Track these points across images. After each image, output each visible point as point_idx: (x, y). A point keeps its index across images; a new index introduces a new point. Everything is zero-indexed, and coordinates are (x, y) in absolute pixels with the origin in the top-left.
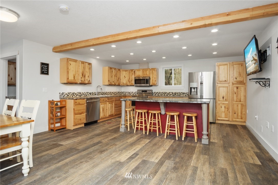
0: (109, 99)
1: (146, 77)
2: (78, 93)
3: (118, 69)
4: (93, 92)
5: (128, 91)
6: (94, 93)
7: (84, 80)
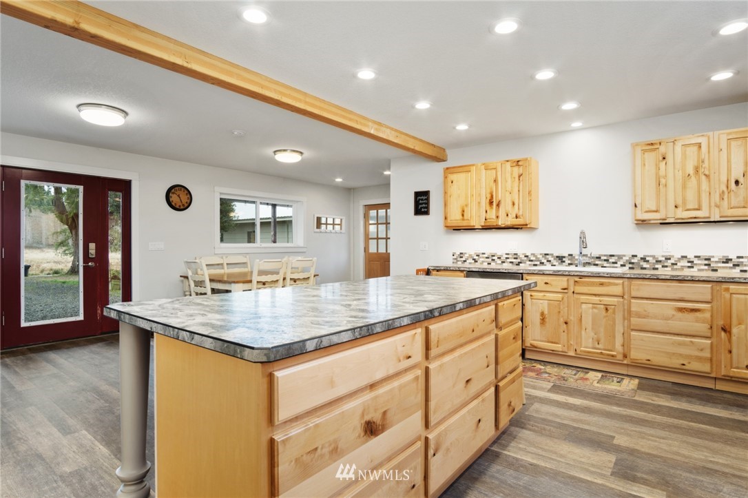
3: (721, 138)
6: (579, 258)
7: (497, 217)
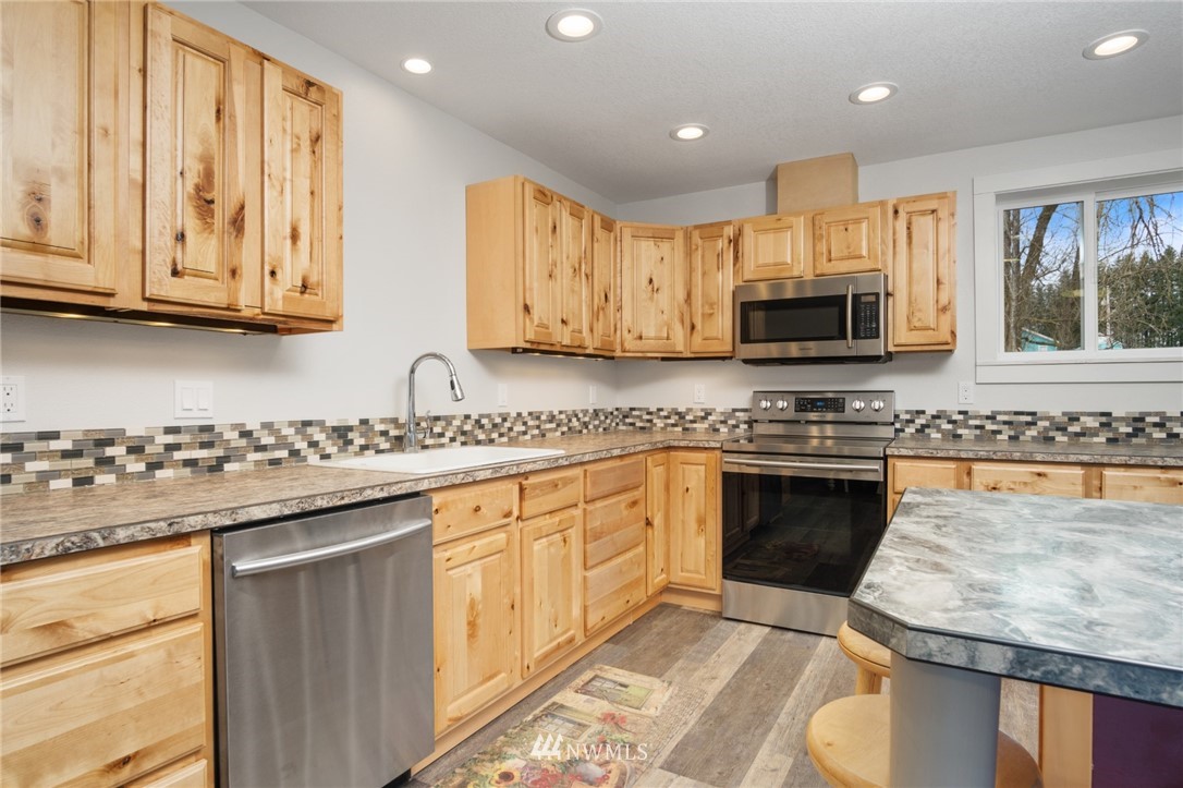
0: (535, 487)
1: (848, 278)
2: (169, 431)
3: (597, 220)
4: (374, 415)
5: (668, 405)
6: (379, 427)
7: (234, 273)
